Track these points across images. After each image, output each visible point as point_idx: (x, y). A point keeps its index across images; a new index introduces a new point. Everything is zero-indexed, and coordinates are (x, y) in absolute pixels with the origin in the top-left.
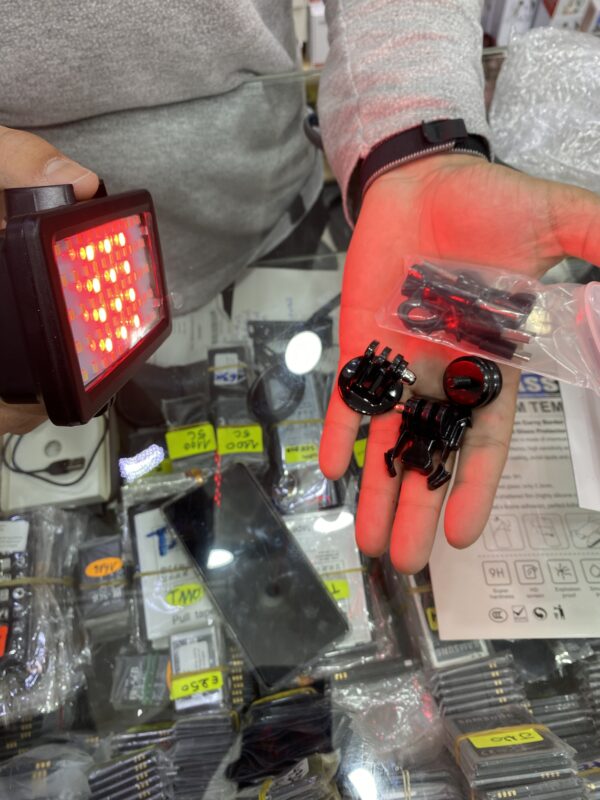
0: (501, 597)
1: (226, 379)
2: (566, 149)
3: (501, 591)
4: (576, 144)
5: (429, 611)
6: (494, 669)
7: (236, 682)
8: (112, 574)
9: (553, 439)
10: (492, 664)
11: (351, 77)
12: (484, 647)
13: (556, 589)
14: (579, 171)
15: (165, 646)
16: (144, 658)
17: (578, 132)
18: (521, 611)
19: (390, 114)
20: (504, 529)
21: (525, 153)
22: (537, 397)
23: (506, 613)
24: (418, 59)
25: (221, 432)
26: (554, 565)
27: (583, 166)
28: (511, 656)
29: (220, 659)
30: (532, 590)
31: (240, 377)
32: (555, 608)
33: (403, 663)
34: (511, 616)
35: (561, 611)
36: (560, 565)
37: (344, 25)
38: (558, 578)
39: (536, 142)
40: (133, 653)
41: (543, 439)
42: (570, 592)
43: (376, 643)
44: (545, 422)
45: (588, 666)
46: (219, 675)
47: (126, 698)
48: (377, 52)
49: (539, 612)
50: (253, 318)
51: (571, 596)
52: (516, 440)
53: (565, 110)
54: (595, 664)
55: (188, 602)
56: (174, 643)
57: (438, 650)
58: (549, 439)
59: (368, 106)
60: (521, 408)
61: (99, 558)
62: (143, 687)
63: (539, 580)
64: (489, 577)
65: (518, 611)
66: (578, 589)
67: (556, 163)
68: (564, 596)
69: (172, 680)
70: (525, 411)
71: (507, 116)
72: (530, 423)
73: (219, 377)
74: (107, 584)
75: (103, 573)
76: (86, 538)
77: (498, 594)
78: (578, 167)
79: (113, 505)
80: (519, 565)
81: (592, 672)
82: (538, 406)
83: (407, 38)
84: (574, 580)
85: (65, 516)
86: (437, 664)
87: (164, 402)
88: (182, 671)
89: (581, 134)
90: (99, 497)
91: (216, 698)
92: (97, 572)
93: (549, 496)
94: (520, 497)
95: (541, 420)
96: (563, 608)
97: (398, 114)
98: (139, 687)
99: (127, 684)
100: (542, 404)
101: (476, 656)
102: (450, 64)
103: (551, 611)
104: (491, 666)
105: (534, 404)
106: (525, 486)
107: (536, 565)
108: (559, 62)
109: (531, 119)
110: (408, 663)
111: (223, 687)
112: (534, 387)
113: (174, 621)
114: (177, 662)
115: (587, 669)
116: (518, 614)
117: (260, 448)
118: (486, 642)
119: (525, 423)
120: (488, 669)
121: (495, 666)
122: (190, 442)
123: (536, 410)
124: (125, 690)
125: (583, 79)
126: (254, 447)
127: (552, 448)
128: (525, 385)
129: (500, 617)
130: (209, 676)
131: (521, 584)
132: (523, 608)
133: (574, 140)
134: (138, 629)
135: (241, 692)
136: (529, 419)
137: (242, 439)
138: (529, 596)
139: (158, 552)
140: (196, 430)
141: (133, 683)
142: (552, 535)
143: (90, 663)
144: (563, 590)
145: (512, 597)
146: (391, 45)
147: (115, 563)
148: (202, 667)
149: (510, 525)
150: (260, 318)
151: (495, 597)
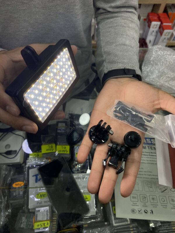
0: (135, 205)
1: (61, 130)
2: (162, 79)
3: (135, 204)
4: (165, 78)
5: (113, 207)
6: (131, 228)
7: (54, 224)
8: (20, 187)
9: (153, 158)
10: (131, 226)
11: (103, 52)
12: (129, 220)
13: (151, 204)
14: (165, 85)
15: (33, 211)
16: (27, 214)
17: (166, 75)
18: (140, 211)
19: (114, 63)
20: (137, 184)
21: (151, 78)
22: (150, 145)
23: (136, 211)
24: (122, 50)
25: (58, 146)
26: (151, 197)
27: (166, 84)
28: (137, 224)
29: (50, 217)
30: (144, 204)
31: (65, 130)
32: (150, 211)
33: (105, 223)
34: (137, 211)
35: (152, 211)
36: (153, 197)
37: (102, 39)
38: (152, 201)
39: (155, 76)
40: (24, 212)
41: (150, 158)
42: (155, 206)
43: (97, 215)
44: (151, 153)
45: (159, 228)
46: (49, 222)
47: (20, 227)
48: (111, 47)
49: (146, 211)
50: (71, 113)
51: (155, 207)
52: (143, 157)
53: (163, 69)
54: (161, 228)
55: (42, 197)
56: (37, 211)
57: (115, 220)
58: (152, 158)
59: (108, 60)
60: (145, 148)
61: (17, 182)
62: (25, 223)
63: (146, 201)
64: (132, 198)
65: (139, 210)
66: (158, 205)
67: (159, 82)
68: (153, 207)
69: (34, 222)
70: (146, 149)
71: (147, 67)
72: (147, 153)
73: (59, 130)
74: (18, 190)
75: (18, 186)
76: (14, 175)
77: (134, 204)
78: (165, 84)
79: (23, 165)
80: (141, 196)
81: (160, 230)
82: (150, 148)
83: (119, 44)
84: (157, 202)
85: (8, 168)
86: (115, 225)
87: (42, 136)
88: (38, 220)
89: (166, 76)
90: (20, 162)
91: (47, 229)
92: (16, 186)
93: (151, 175)
94: (143, 175)
95: (150, 152)
96: (153, 210)
97: (117, 64)
98: (24, 223)
99: (20, 222)
100: (151, 147)
101: (126, 223)
102: (131, 54)
103: (149, 211)
104: (130, 227)
105: (149, 147)
106: (144, 172)
107: (146, 196)
108: (162, 55)
109: (154, 70)
110: (106, 223)
111: (50, 226)
112: (149, 142)
113: (37, 203)
114: (37, 217)
115: (158, 229)
116: (139, 211)
117: (68, 153)
118: (130, 219)
119: (146, 152)
120: (129, 228)
121: (132, 227)
122: (48, 149)
123: (149, 149)
124: (20, 224)
125: (168, 60)
126: (67, 152)
127: (153, 161)
128: (147, 141)
129: (134, 212)
130: (46, 222)
131: (141, 202)
132: (141, 210)
133: (164, 77)
134: (26, 205)
135: (55, 228)
136: (147, 151)
137: (63, 149)
138: (143, 206)
139: (35, 181)
140: (50, 145)
141: (22, 222)
142: (151, 187)
143: (10, 214)
144: (153, 205)
145: (138, 206)
146: (115, 45)
147: (22, 183)
148: (44, 219)
149: (139, 183)
150: (73, 113)
151: (133, 205)
